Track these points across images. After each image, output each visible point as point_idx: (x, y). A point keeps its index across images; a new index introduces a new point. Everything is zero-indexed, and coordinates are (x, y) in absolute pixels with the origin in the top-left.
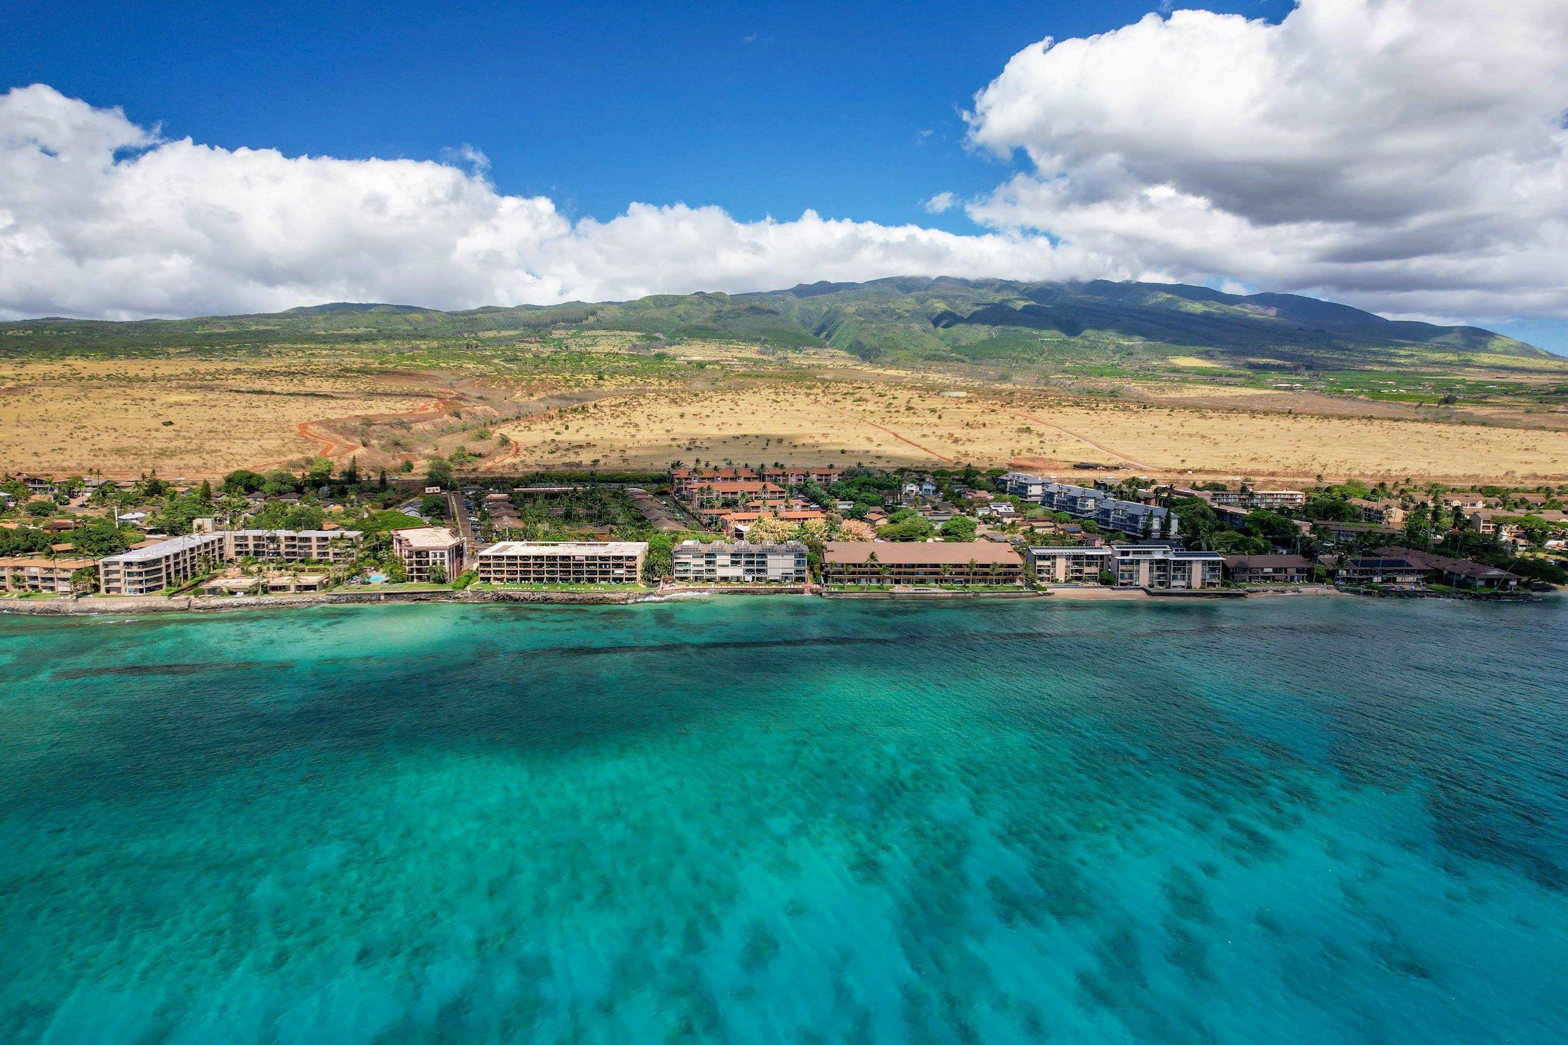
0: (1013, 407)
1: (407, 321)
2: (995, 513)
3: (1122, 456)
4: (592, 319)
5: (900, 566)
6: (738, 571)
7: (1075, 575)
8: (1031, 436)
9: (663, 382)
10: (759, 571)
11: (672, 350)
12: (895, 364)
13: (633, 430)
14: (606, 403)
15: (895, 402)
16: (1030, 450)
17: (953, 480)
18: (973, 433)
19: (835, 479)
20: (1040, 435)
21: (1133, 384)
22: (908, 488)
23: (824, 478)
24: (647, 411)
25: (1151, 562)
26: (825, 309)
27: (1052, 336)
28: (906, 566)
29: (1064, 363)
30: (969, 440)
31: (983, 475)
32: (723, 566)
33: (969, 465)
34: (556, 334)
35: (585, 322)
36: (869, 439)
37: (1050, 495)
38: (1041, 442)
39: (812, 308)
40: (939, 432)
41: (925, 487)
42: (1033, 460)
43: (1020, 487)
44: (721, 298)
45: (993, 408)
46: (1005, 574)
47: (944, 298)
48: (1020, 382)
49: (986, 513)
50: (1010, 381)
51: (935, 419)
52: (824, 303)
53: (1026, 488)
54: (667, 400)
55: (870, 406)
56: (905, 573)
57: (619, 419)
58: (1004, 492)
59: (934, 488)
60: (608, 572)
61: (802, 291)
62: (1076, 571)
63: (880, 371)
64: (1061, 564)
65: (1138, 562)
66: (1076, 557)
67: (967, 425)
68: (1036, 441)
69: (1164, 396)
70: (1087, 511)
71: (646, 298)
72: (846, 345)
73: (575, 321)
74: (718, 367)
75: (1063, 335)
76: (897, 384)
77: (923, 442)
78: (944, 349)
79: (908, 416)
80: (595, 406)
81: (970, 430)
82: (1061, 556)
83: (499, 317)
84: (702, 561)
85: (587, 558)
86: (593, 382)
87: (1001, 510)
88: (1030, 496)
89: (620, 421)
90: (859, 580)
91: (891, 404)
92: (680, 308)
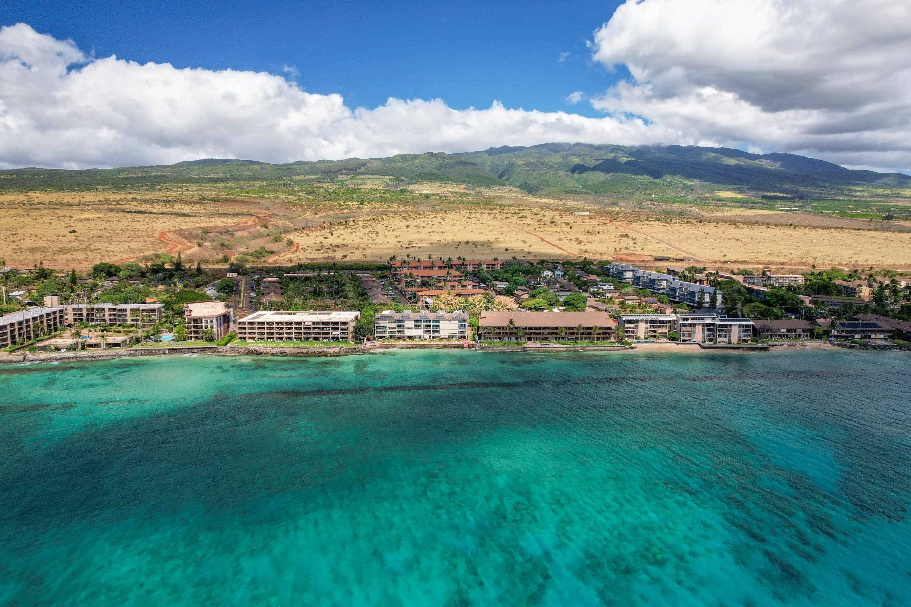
0: (618, 221)
1: (249, 170)
2: (601, 290)
3: (686, 252)
4: (363, 168)
5: (531, 328)
6: (419, 332)
7: (651, 334)
8: (628, 240)
9: (401, 206)
10: (434, 332)
11: (410, 187)
12: (548, 196)
13: (374, 236)
14: (362, 219)
15: (544, 218)
16: (627, 248)
17: (576, 268)
18: (591, 238)
19: (498, 267)
20: (634, 239)
21: (693, 208)
22: (545, 273)
23: (491, 266)
24: (386, 223)
25: (704, 325)
26: (506, 162)
27: (645, 179)
28: (535, 328)
29: (651, 195)
30: (588, 242)
31: (595, 265)
32: (409, 328)
33: (585, 258)
34: (340, 177)
35: (358, 170)
36: (525, 242)
37: (638, 278)
38: (634, 243)
39: (499, 162)
40: (569, 237)
41: (556, 273)
42: (629, 255)
43: (619, 273)
44: (442, 155)
45: (605, 222)
46: (603, 334)
47: (578, 155)
48: (624, 206)
49: (596, 290)
50: (618, 206)
51: (567, 229)
52: (506, 159)
53: (622, 273)
54: (400, 217)
55: (528, 221)
56: (534, 333)
57: (367, 229)
58: (608, 276)
59: (562, 273)
60: (328, 333)
61: (492, 152)
62: (653, 331)
63: (538, 200)
64: (642, 327)
65: (694, 325)
66: (652, 322)
67: (588, 232)
68: (631, 243)
69: (713, 215)
70: (662, 289)
71: (397, 156)
72: (519, 184)
73: (352, 170)
74: (438, 197)
75: (651, 178)
76: (548, 207)
77: (559, 243)
78: (578, 187)
79: (551, 227)
80: (354, 221)
81: (589, 236)
82: (642, 321)
83: (306, 167)
84: (395, 325)
85: (314, 323)
86: (357, 206)
87: (605, 288)
88: (625, 279)
89: (367, 231)
90: (503, 338)
91: (541, 219)
92: (417, 162)
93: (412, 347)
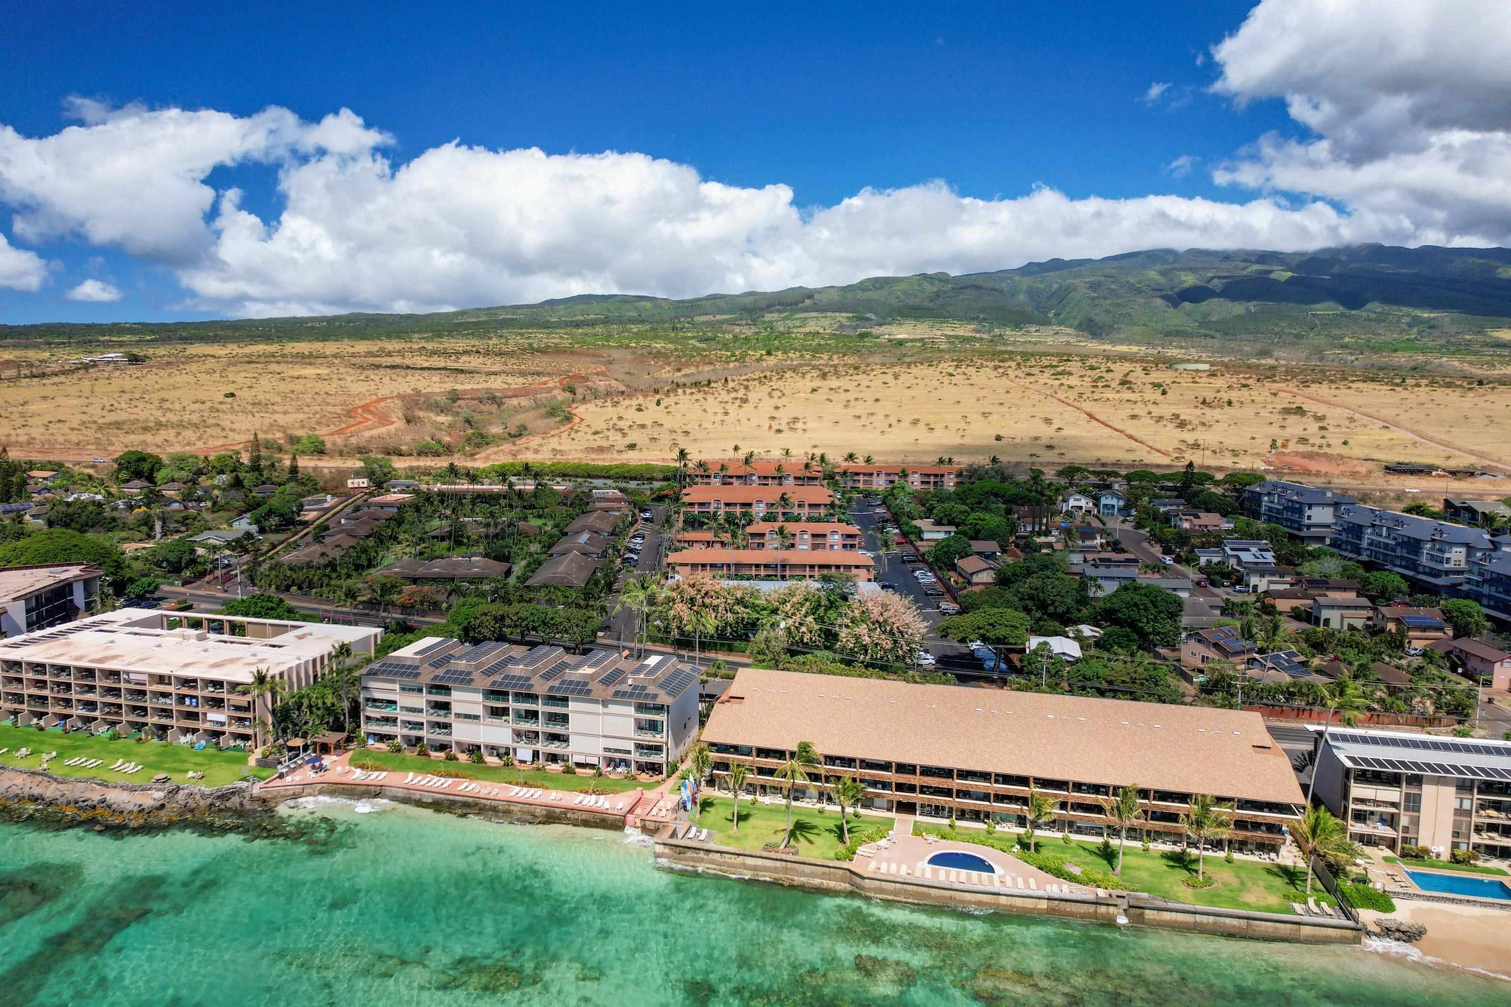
0: (1274, 381)
2: (1233, 562)
3: (1471, 453)
5: (910, 769)
6: (500, 732)
7: (1486, 839)
8: (1304, 420)
9: (835, 357)
10: (554, 737)
12: (1128, 341)
14: (745, 377)
15: (1108, 376)
16: (1303, 440)
17: (1162, 488)
18: (1211, 414)
19: (950, 483)
20: (1319, 418)
21: (1444, 359)
22: (1072, 503)
23: (932, 479)
24: (779, 385)
26: (1056, 286)
27: (1327, 309)
28: (927, 771)
29: (1342, 338)
30: (1203, 424)
31: (1217, 483)
32: (467, 716)
33: (1191, 465)
34: (768, 317)
35: (800, 305)
36: (1048, 421)
37: (1356, 530)
38: (1322, 428)
39: (1041, 286)
40: (1156, 411)
41: (1103, 501)
42: (1310, 456)
43: (1286, 509)
44: (943, 279)
45: (1244, 382)
46: (1240, 824)
47: (1192, 270)
48: (1283, 357)
49: (1215, 560)
50: (1271, 356)
51: (1157, 396)
52: (1055, 281)
53: (1300, 512)
54: (817, 374)
55: (1073, 381)
56: (924, 789)
58: (1256, 515)
59: (1122, 503)
60: (193, 716)
62: (1493, 828)
63: (1108, 347)
64: (1440, 802)
66: (1493, 786)
67: (1204, 402)
68: (1313, 427)
69: (1496, 372)
70: (1447, 573)
71: (865, 281)
73: (791, 305)
76: (1123, 358)
77: (1132, 428)
78: (1190, 325)
79: (1118, 392)
81: (1207, 410)
83: (722, 303)
84: (420, 701)
85: (152, 678)
87: (1246, 557)
88: (1309, 527)
91: (1102, 377)
92: (899, 289)
93: (438, 806)
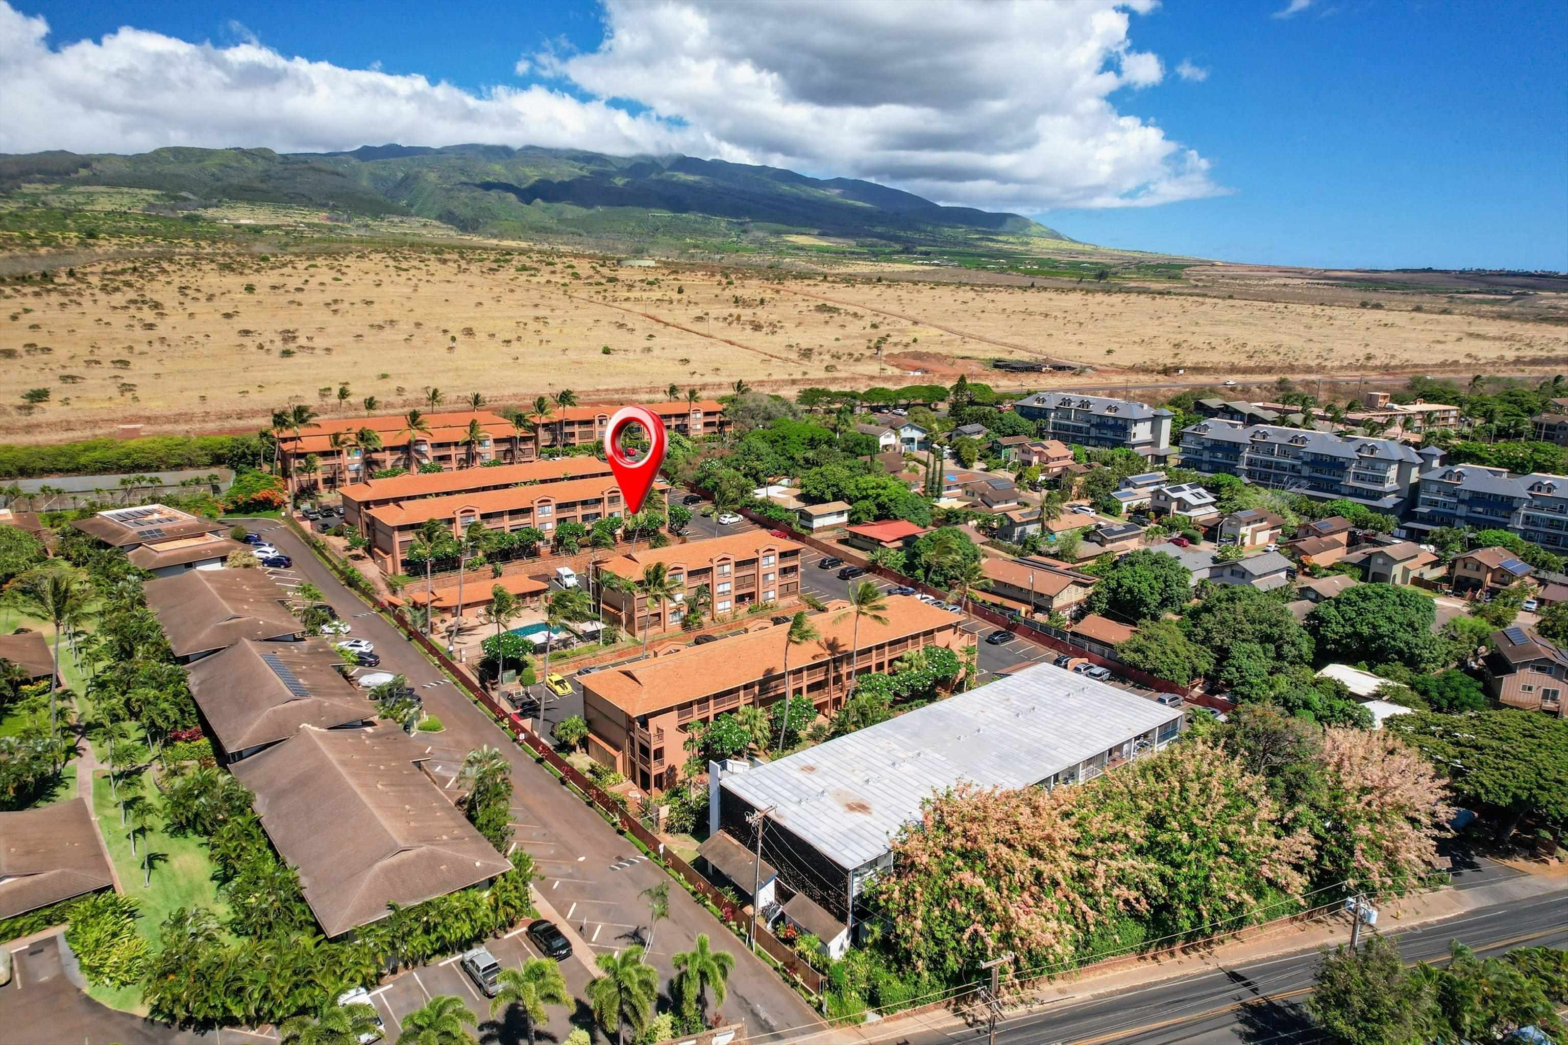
4: (83, 172)
9: (203, 244)
11: (210, 213)
13: (148, 315)
14: (98, 268)
34: (28, 188)
35: (73, 176)
39: (384, 173)
44: (266, 155)
47: (532, 166)
52: (397, 169)
54: (214, 266)
61: (370, 153)
71: (161, 150)
72: (437, 214)
73: (59, 174)
74: (280, 233)
80: (71, 274)
86: (75, 241)
89: (118, 299)
92: (211, 165)
